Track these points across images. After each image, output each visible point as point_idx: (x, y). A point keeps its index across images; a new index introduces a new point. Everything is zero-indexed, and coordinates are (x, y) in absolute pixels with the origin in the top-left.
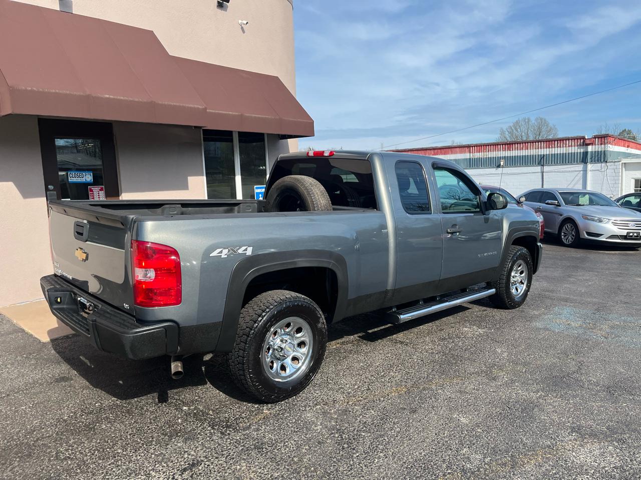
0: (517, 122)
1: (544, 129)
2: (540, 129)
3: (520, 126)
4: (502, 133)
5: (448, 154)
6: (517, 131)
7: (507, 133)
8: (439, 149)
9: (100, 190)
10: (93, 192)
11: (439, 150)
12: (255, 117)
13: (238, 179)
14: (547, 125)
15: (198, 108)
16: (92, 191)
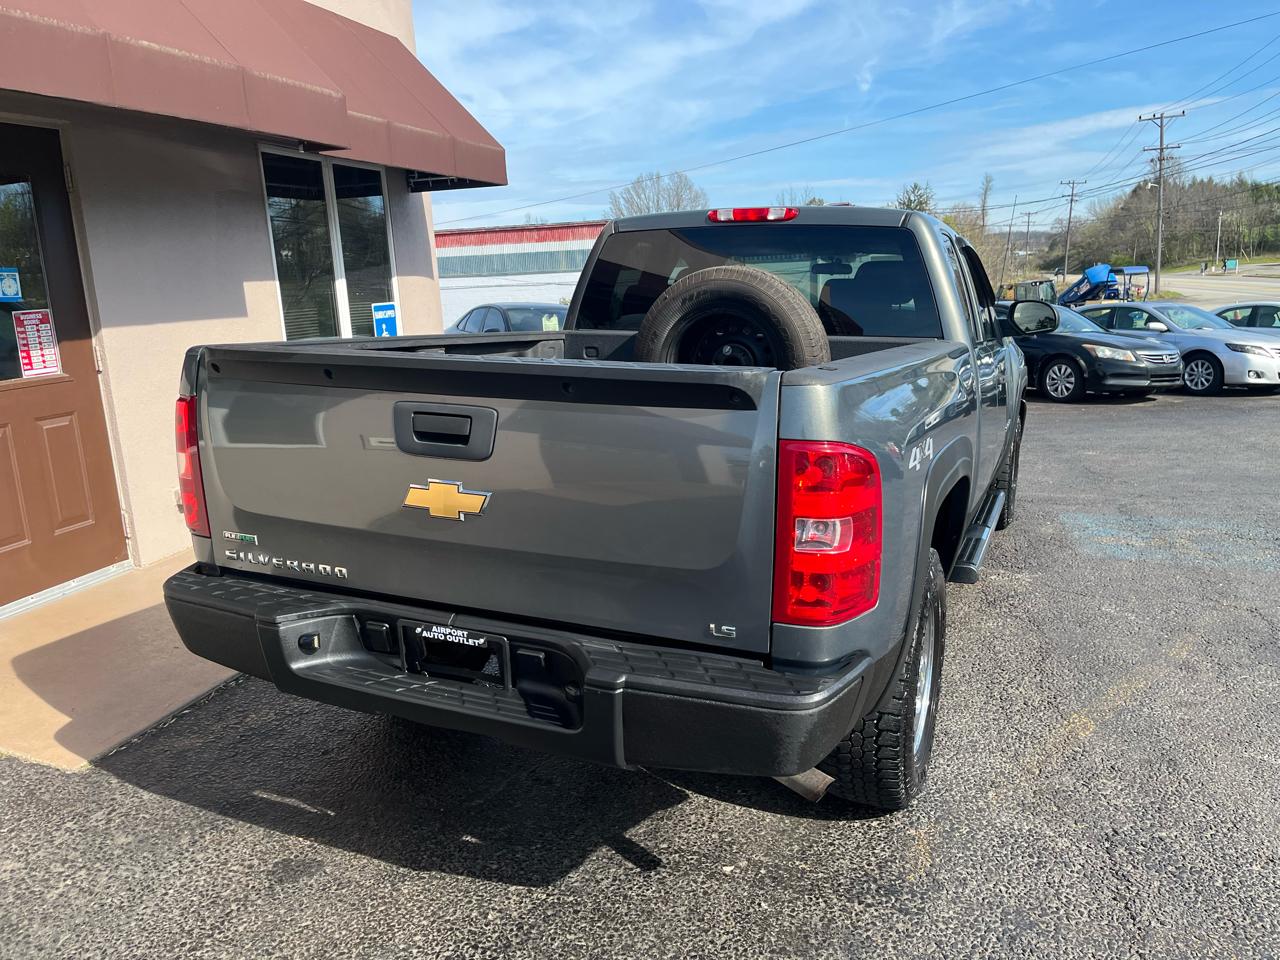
0: (638, 182)
1: (686, 195)
2: (678, 196)
3: (643, 189)
4: (615, 202)
5: (567, 239)
6: (640, 198)
7: (622, 201)
8: (549, 229)
9: (42, 321)
10: (24, 326)
11: (549, 232)
12: (411, 131)
13: (341, 286)
14: (690, 188)
15: (330, 96)
16: (21, 323)
